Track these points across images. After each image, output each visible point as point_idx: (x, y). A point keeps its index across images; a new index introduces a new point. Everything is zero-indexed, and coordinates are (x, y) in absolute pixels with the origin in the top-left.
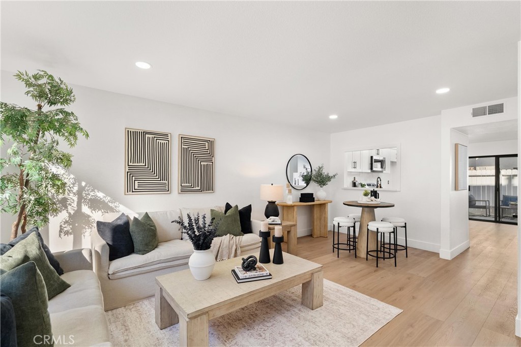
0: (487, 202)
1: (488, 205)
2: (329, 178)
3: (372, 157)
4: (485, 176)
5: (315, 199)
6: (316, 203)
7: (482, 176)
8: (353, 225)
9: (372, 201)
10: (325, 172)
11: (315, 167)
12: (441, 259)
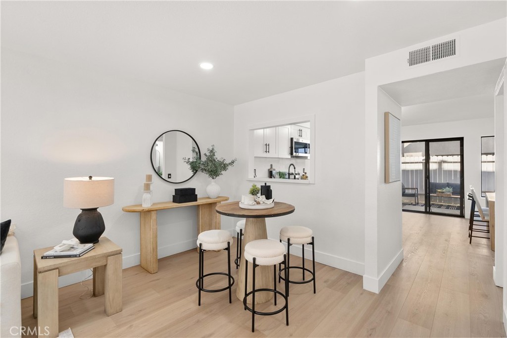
0: (416, 190)
1: (416, 192)
2: (224, 167)
3: (292, 139)
4: (413, 163)
5: (198, 197)
6: (199, 202)
7: (411, 163)
8: (226, 246)
9: (258, 203)
10: (218, 157)
11: (204, 151)
12: (365, 290)
